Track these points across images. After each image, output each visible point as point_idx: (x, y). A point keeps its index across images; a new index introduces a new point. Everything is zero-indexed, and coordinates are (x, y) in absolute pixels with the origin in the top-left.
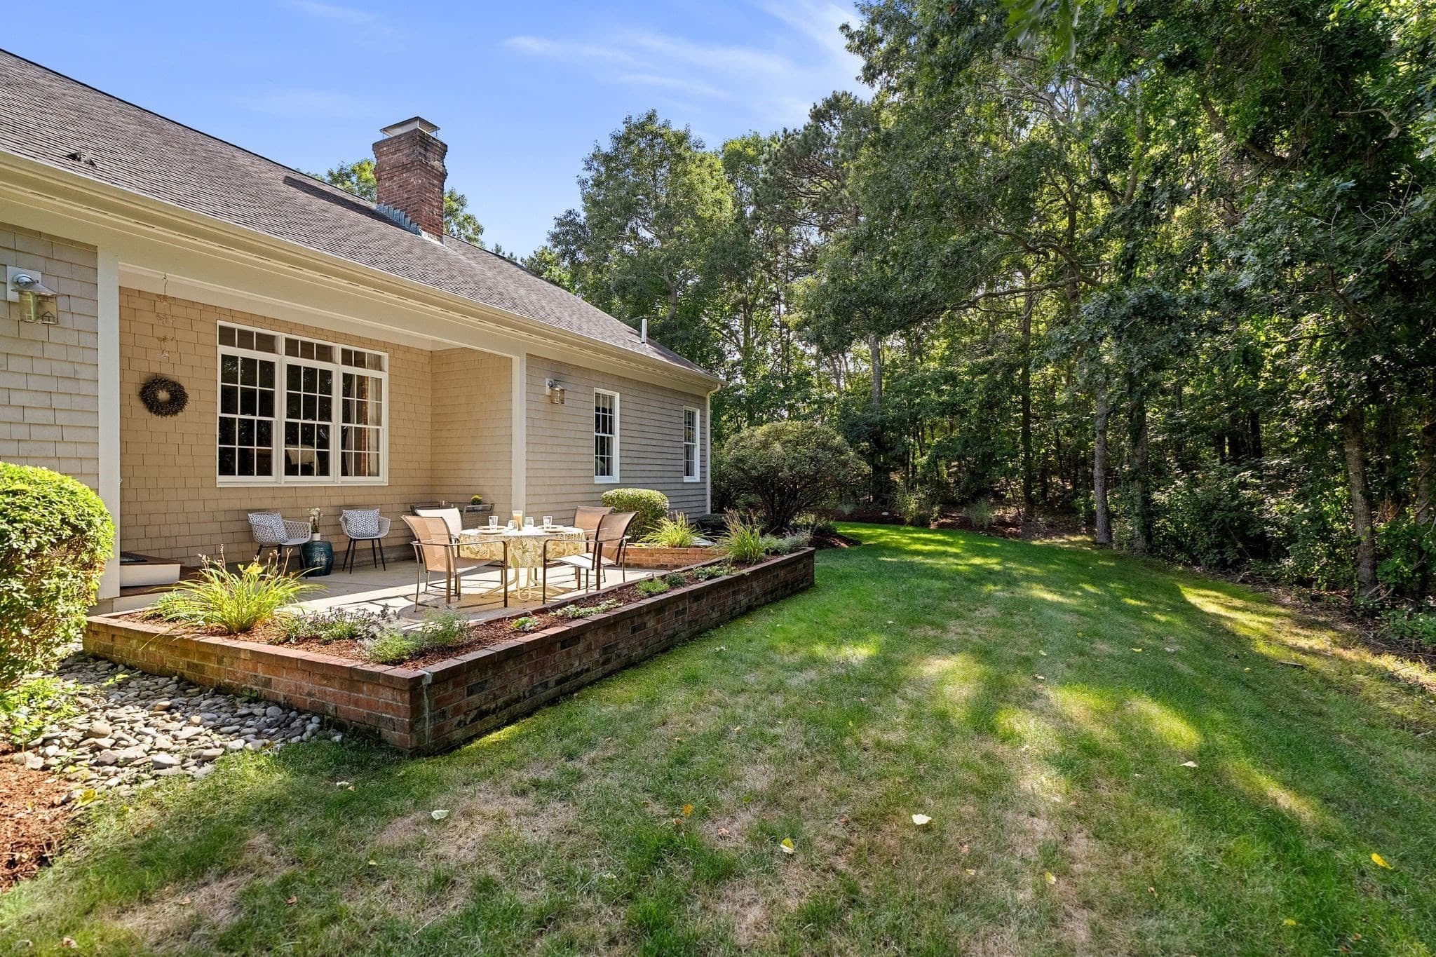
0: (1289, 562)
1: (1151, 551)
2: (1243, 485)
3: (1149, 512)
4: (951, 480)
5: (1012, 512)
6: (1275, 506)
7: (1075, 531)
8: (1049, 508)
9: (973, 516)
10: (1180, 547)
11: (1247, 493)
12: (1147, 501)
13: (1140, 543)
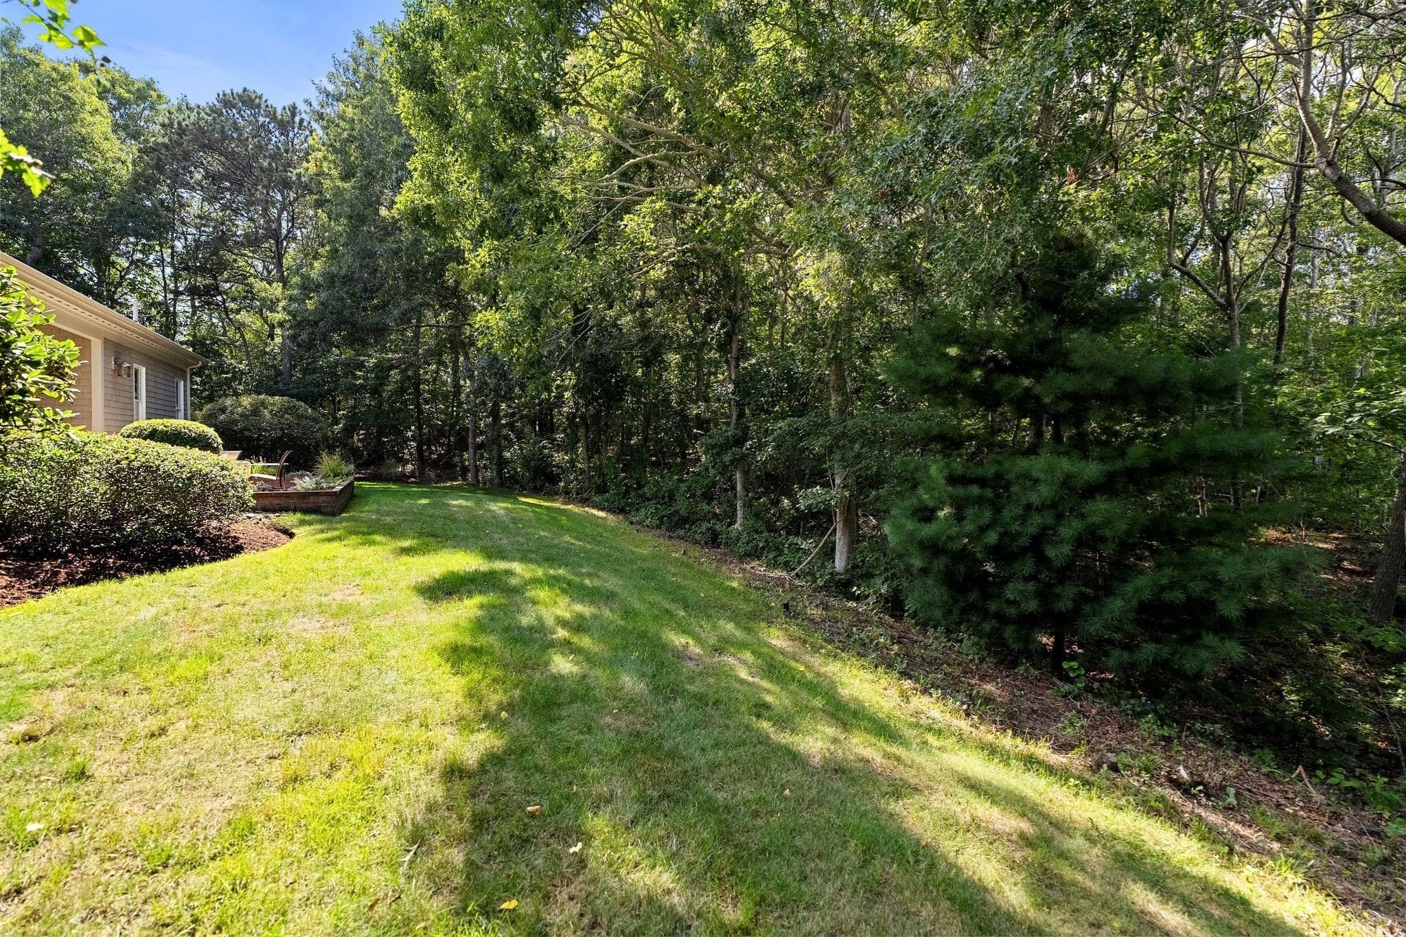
0: (562, 484)
1: (502, 485)
2: (545, 448)
3: (502, 463)
4: (360, 444)
5: (409, 467)
6: (559, 457)
7: (455, 479)
8: (435, 464)
9: (383, 471)
10: (517, 482)
11: (546, 451)
12: (500, 457)
13: (496, 481)
